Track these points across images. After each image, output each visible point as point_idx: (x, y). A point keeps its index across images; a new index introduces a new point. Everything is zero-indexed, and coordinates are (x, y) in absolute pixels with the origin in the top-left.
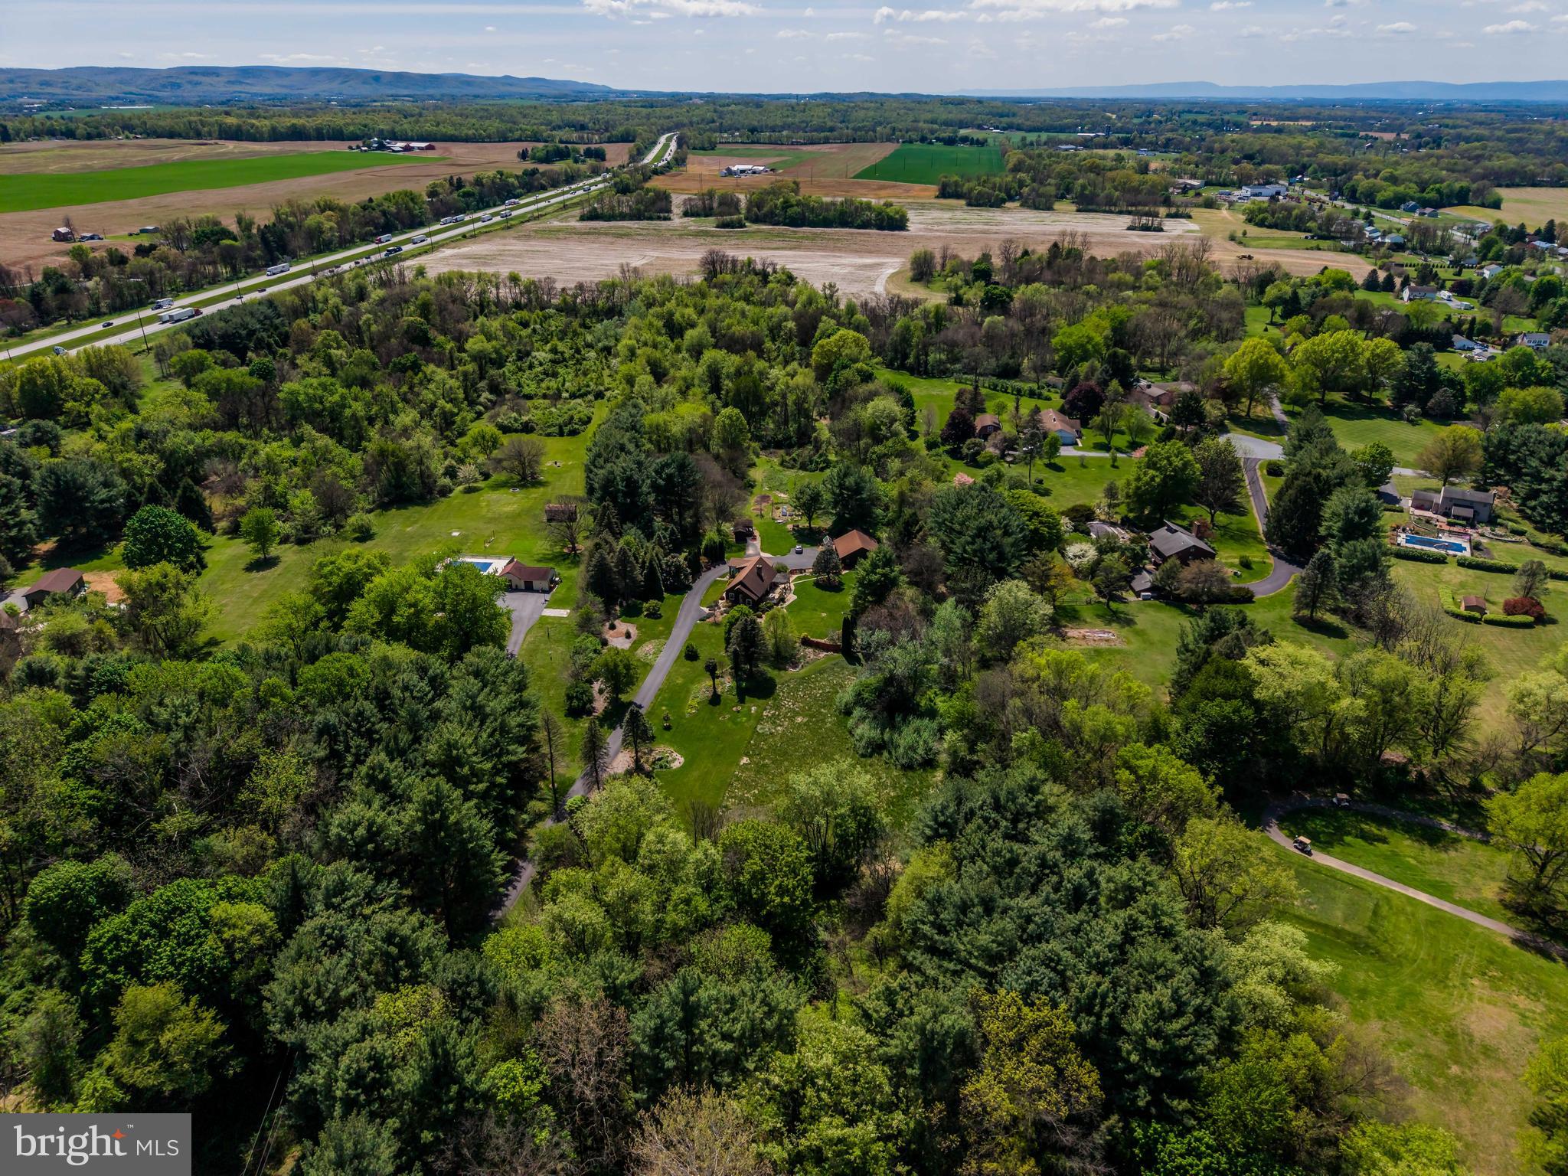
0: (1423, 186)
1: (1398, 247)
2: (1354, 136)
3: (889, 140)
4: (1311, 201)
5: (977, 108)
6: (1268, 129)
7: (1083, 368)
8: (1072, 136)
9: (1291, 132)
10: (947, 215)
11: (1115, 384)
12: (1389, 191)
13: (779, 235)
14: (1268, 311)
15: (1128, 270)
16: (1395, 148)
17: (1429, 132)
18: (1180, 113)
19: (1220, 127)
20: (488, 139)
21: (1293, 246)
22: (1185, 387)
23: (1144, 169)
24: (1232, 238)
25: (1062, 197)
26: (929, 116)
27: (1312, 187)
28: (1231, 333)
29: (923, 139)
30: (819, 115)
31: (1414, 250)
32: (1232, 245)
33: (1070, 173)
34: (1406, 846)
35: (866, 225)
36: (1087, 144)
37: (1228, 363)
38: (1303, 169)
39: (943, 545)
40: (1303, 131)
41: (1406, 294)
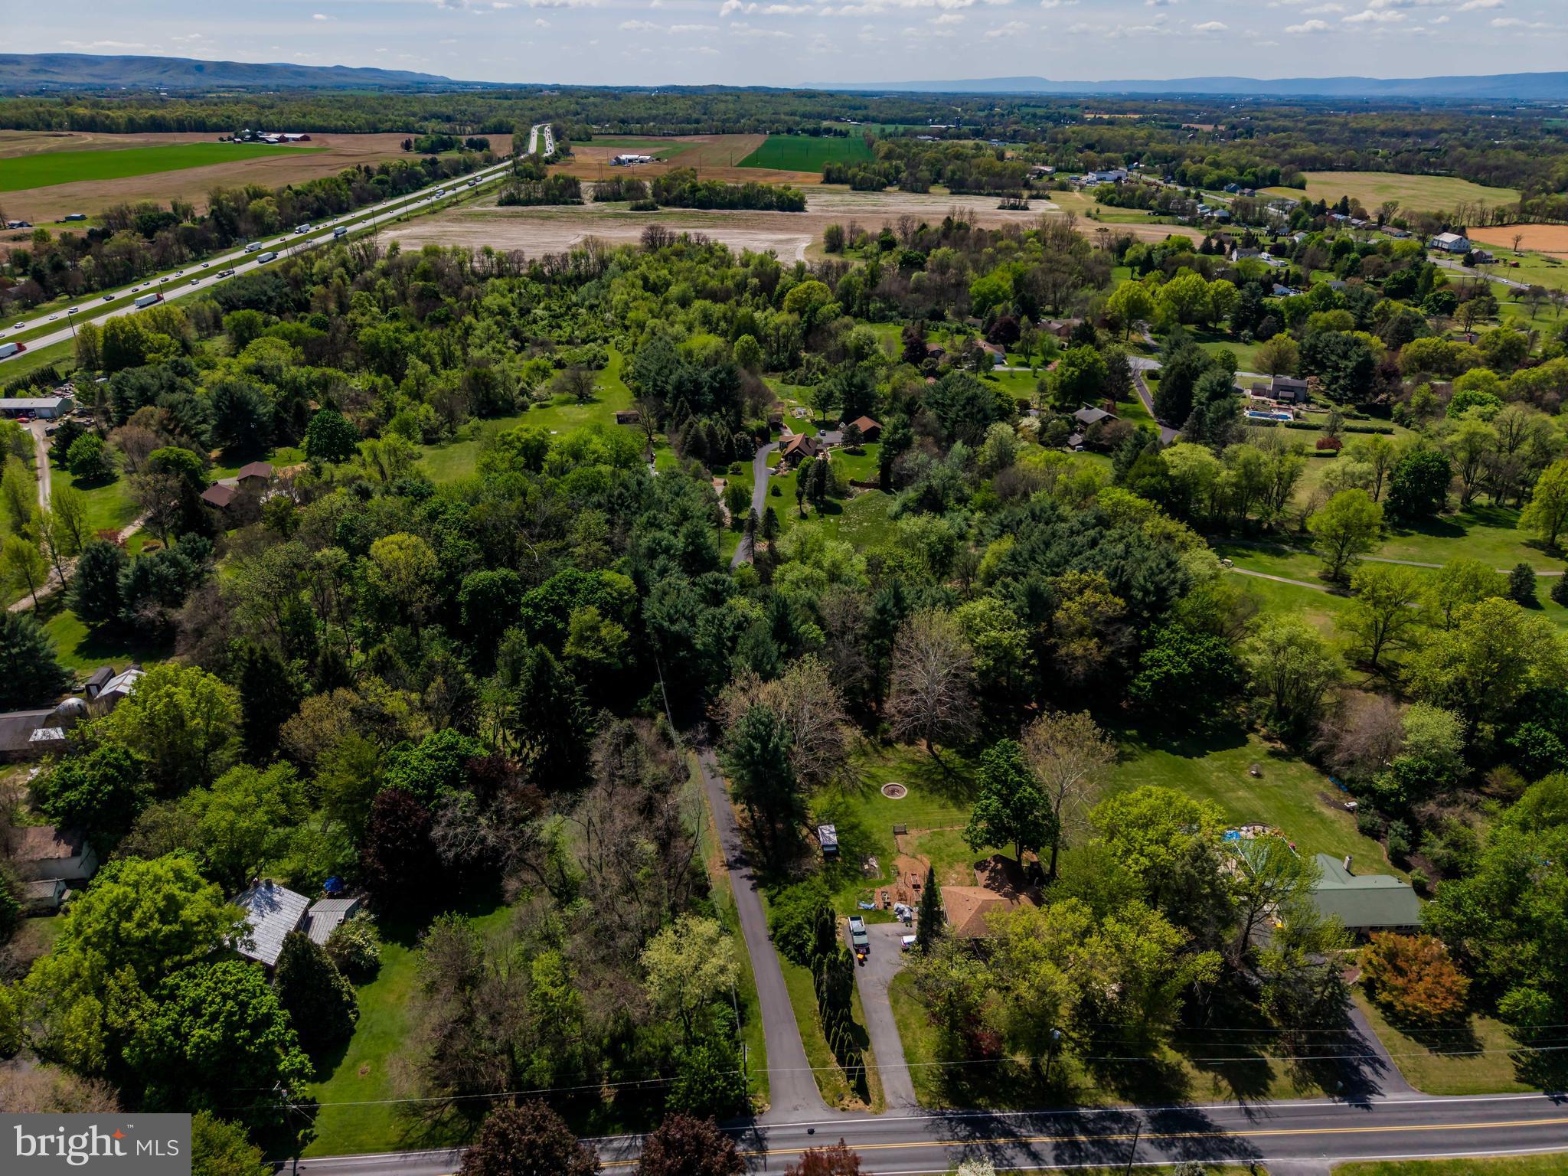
0: (1241, 170)
1: (1225, 220)
2: (1178, 127)
3: (756, 131)
4: (1149, 184)
5: (830, 101)
6: (1101, 121)
7: (998, 309)
8: (927, 128)
9: (1121, 124)
10: (838, 198)
11: (1025, 319)
12: (1213, 175)
13: (692, 215)
14: (1129, 270)
15: (1013, 238)
16: (1214, 139)
17: (1242, 124)
18: (1020, 106)
19: (1058, 119)
20: (360, 130)
21: (1139, 221)
22: (1077, 322)
23: (1001, 157)
24: (1088, 215)
25: (935, 182)
26: (787, 109)
27: (1148, 173)
28: (1103, 282)
29: (789, 131)
30: (681, 108)
31: (1238, 223)
32: (1088, 221)
33: (938, 160)
34: (1265, 559)
35: (768, 207)
36: (942, 135)
37: (1110, 300)
38: (1138, 158)
39: (939, 417)
40: (1133, 123)
41: (1235, 255)
